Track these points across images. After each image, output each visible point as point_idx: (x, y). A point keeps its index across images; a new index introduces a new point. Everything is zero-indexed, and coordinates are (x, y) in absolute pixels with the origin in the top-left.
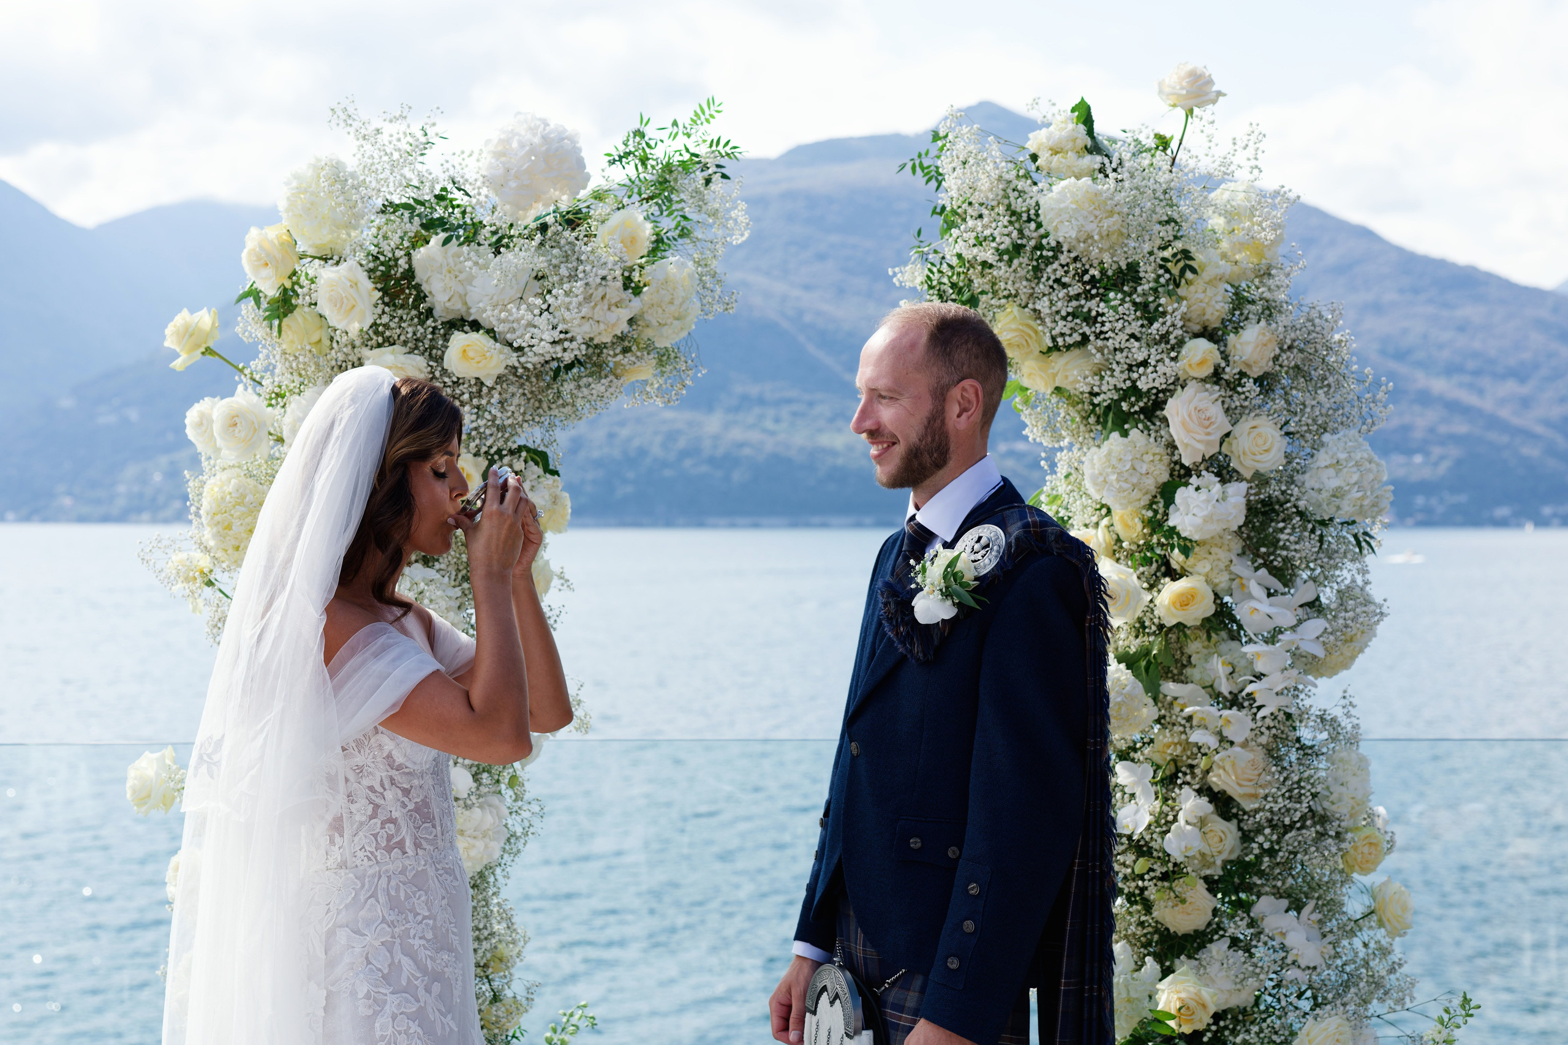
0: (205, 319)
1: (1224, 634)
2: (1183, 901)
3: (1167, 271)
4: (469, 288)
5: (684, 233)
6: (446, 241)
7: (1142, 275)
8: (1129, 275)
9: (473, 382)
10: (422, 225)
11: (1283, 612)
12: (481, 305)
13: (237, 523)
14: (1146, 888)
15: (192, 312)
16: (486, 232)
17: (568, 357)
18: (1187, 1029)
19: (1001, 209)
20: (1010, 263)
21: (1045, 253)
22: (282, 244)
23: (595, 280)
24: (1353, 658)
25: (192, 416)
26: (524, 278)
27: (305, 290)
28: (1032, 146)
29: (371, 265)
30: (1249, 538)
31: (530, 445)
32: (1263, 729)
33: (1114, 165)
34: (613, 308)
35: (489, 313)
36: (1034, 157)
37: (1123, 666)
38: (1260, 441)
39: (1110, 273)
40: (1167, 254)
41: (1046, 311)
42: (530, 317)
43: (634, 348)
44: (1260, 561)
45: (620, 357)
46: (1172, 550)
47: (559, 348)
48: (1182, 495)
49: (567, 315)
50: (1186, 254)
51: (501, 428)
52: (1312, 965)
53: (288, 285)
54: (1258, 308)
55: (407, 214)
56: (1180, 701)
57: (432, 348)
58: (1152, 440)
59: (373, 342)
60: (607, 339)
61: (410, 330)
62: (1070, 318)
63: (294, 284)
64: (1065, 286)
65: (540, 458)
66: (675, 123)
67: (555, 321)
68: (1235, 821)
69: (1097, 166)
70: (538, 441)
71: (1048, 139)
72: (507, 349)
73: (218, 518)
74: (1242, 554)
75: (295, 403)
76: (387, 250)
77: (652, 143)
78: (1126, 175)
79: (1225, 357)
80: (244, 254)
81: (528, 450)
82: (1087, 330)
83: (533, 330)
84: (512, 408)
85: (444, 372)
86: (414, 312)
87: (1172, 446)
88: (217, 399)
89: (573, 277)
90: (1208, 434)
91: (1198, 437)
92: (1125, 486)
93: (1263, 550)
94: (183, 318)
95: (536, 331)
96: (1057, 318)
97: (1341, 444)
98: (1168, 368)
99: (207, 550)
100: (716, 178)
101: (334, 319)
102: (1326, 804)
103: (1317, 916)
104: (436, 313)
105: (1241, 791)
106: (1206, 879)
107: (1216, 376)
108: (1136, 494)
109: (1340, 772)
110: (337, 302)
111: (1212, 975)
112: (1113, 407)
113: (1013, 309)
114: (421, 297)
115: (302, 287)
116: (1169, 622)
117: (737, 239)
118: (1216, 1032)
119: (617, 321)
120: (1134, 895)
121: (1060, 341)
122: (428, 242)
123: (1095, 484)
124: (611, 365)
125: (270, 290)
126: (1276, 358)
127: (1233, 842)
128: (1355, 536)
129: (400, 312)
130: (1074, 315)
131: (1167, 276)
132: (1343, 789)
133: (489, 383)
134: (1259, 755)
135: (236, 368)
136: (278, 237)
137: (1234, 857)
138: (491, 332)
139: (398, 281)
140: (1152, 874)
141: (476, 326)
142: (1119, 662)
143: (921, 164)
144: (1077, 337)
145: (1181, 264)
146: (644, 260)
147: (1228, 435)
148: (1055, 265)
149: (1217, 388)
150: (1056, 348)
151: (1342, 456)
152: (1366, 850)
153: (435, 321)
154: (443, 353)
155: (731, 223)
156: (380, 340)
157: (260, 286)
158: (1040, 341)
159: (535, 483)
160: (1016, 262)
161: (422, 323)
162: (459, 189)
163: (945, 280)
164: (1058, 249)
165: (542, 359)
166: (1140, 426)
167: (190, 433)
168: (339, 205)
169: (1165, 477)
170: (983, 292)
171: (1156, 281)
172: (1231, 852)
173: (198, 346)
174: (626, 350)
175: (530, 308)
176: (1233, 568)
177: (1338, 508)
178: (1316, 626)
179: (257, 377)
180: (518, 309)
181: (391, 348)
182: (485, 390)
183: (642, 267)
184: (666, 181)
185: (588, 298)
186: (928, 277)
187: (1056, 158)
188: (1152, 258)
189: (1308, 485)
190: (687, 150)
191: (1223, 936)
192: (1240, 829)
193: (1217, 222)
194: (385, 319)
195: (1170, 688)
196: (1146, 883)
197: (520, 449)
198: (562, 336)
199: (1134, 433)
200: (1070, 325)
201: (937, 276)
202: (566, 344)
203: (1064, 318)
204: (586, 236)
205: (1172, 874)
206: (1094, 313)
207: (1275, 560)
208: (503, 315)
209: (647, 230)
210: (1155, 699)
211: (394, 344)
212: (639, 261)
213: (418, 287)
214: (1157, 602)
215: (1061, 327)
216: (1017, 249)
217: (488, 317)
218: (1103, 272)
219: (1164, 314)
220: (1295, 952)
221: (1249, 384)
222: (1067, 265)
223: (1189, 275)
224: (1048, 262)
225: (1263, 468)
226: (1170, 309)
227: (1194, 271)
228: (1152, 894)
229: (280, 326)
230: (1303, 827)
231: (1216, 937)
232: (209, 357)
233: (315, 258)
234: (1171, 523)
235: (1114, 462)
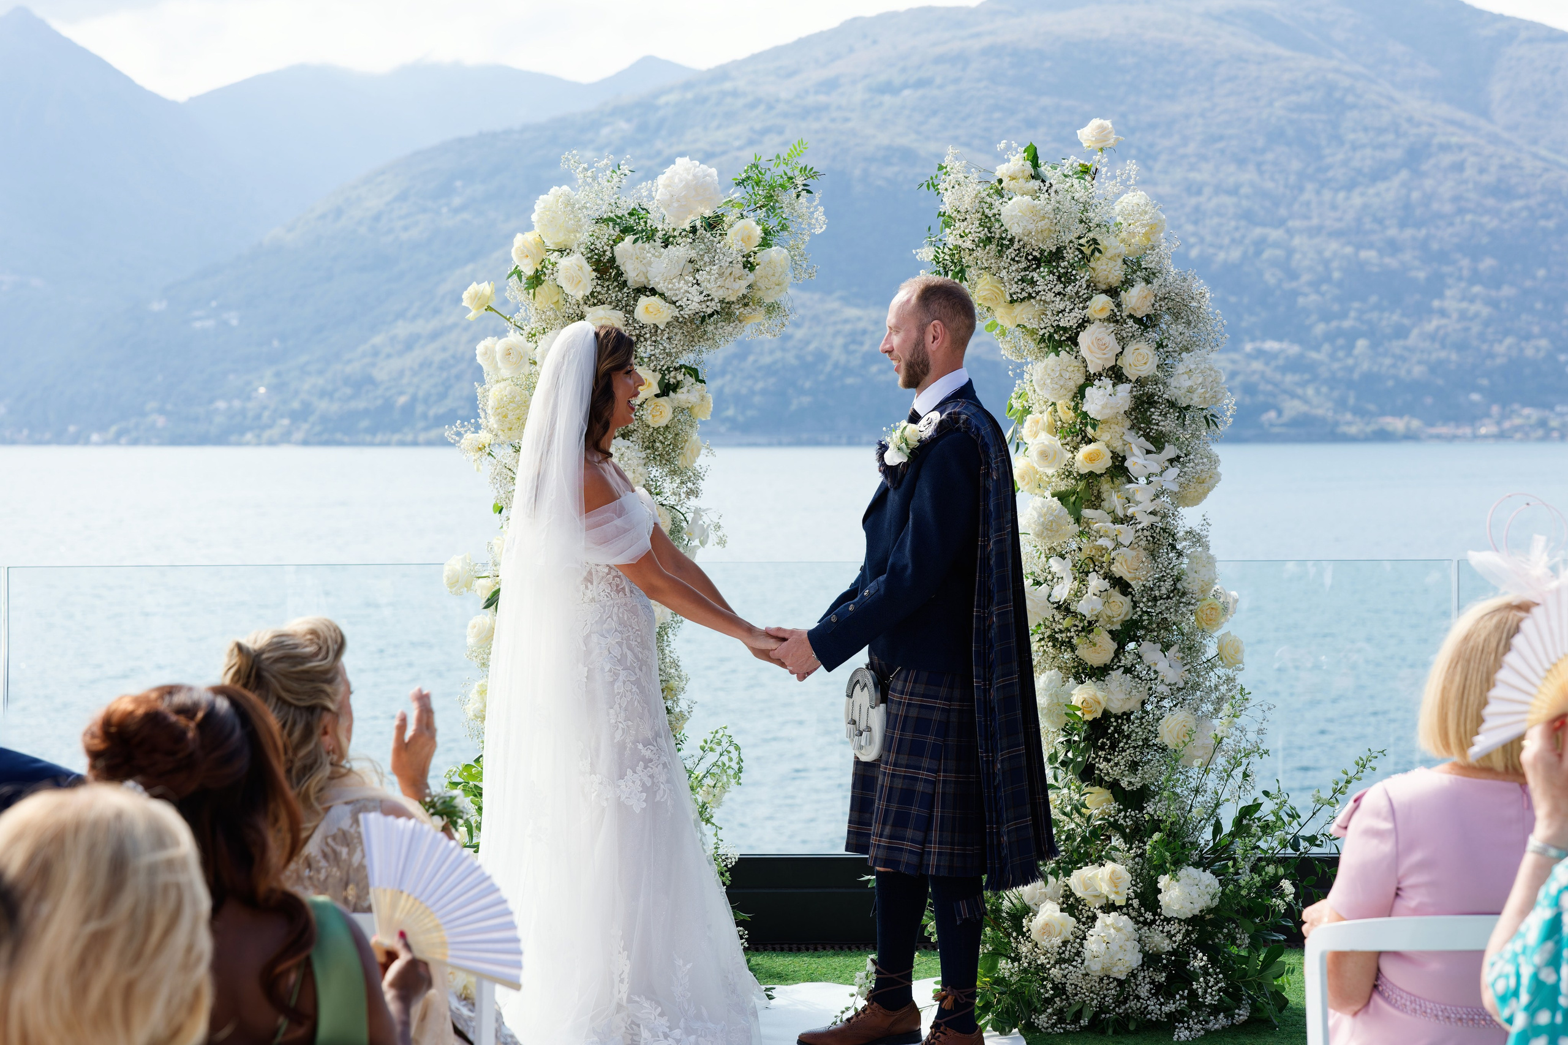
0: (486, 288)
1: (1124, 479)
2: (1095, 645)
3: (1082, 252)
4: (649, 268)
5: (784, 228)
6: (636, 241)
7: (1065, 255)
8: (1058, 255)
9: (652, 326)
10: (621, 231)
11: (1154, 463)
12: (657, 280)
13: (510, 414)
14: (1072, 637)
15: (478, 284)
16: (660, 234)
17: (709, 311)
18: (1089, 717)
19: (979, 215)
20: (985, 246)
21: (1004, 242)
22: (536, 244)
23: (725, 264)
24: (1204, 495)
25: (480, 348)
26: (683, 262)
27: (550, 271)
28: (999, 174)
29: (589, 255)
30: (1136, 418)
31: (687, 364)
32: (1142, 537)
33: (1046, 188)
34: (737, 280)
35: (662, 285)
36: (1000, 181)
37: (1056, 499)
38: (1140, 358)
39: (1046, 254)
40: (1082, 241)
41: (1006, 278)
42: (686, 288)
43: (751, 304)
44: (1141, 433)
45: (742, 309)
46: (1086, 425)
47: (704, 306)
48: (1089, 391)
49: (708, 286)
50: (1095, 241)
51: (669, 354)
52: (1173, 682)
53: (540, 268)
54: (1143, 274)
55: (611, 224)
56: (1094, 521)
57: (627, 305)
58: (1073, 357)
59: (591, 302)
60: (733, 299)
61: (614, 295)
62: (1020, 283)
63: (543, 267)
64: (1018, 262)
65: (693, 372)
66: (778, 157)
67: (702, 289)
68: (1130, 596)
69: (1037, 188)
70: (692, 362)
71: (1007, 171)
72: (672, 306)
73: (499, 411)
74: (1132, 428)
75: (543, 341)
76: (599, 246)
77: (763, 171)
78: (1053, 194)
79: (1119, 305)
80: (513, 250)
81: (686, 367)
82: (1030, 290)
83: (688, 295)
84: (676, 342)
85: (634, 320)
86: (615, 284)
87: (1084, 361)
88: (496, 338)
89: (712, 262)
90: (1105, 354)
91: (1098, 356)
92: (1056, 386)
93: (1142, 425)
94: (474, 288)
95: (690, 296)
96: (1013, 282)
97: (1192, 359)
98: (1077, 314)
99: (491, 431)
100: (804, 193)
101: (568, 289)
102: (1185, 584)
103: (1181, 655)
104: (629, 284)
105: (1129, 575)
106: (1110, 632)
107: (1113, 319)
108: (1063, 392)
109: (1195, 565)
110: (570, 279)
111: (1112, 690)
112: (1051, 336)
113: (986, 276)
114: (620, 274)
115: (547, 269)
116: (1084, 470)
117: (818, 231)
118: (1115, 727)
119: (741, 287)
120: (1065, 642)
121: (1015, 297)
122: (623, 240)
123: (1039, 386)
124: (738, 313)
125: (528, 271)
126: (1153, 305)
127: (1127, 609)
128: (1205, 417)
129: (607, 283)
130: (1023, 280)
131: (1080, 256)
132: (1196, 575)
133: (662, 327)
134: (1143, 554)
135: (505, 318)
136: (534, 239)
137: (1128, 618)
138: (662, 295)
139: (605, 264)
140: (1075, 628)
141: (653, 292)
142: (1053, 496)
143: (933, 183)
144: (1024, 294)
145: (1093, 247)
146: (757, 249)
147: (1121, 353)
148: (1010, 250)
149: (1112, 325)
150: (1012, 302)
151: (1192, 367)
152: (1208, 612)
153: (629, 289)
154: (634, 308)
155: (813, 221)
156: (596, 301)
157: (521, 268)
158: (1004, 296)
159: (690, 388)
160: (987, 247)
161: (620, 290)
162: (643, 209)
163: (947, 257)
164: (1012, 240)
165: (694, 312)
166: (1067, 349)
167: (479, 360)
168: (570, 219)
169: (1082, 381)
170: (967, 266)
171: (1073, 259)
172: (1126, 615)
173: (484, 305)
174: (746, 305)
175: (687, 282)
176: (1124, 437)
177: (1192, 399)
178: (1173, 472)
179: (519, 324)
180: (679, 283)
181: (602, 306)
182: (659, 332)
183: (755, 253)
184: (772, 196)
185: (721, 275)
186: (936, 256)
187: (1012, 182)
188: (1071, 245)
189: (1173, 385)
190: (786, 174)
191: (1119, 667)
192: (1132, 601)
193: (1119, 219)
194: (599, 289)
195: (1087, 513)
196: (1072, 634)
197: (681, 367)
198: (706, 298)
199: (1063, 353)
200: (1022, 287)
201: (942, 255)
202: (708, 303)
203: (1016, 283)
204: (721, 235)
205: (1088, 628)
206: (1035, 279)
207: (1150, 431)
208: (670, 286)
209: (758, 231)
210: (1078, 520)
211: (604, 303)
212: (753, 249)
213: (617, 268)
214: (1076, 458)
215: (1015, 288)
216: (989, 240)
217: (660, 287)
218: (1042, 252)
219: (1077, 280)
220: (1161, 674)
221: (1130, 322)
222: (1019, 249)
223: (1097, 254)
224: (1008, 247)
225: (1143, 374)
226: (1078, 277)
227: (1100, 251)
228: (1075, 641)
229: (534, 293)
230: (1168, 597)
231: (1115, 667)
232: (489, 311)
233: (554, 251)
234: (1084, 409)
235: (1049, 371)
